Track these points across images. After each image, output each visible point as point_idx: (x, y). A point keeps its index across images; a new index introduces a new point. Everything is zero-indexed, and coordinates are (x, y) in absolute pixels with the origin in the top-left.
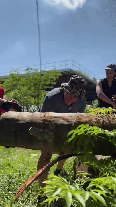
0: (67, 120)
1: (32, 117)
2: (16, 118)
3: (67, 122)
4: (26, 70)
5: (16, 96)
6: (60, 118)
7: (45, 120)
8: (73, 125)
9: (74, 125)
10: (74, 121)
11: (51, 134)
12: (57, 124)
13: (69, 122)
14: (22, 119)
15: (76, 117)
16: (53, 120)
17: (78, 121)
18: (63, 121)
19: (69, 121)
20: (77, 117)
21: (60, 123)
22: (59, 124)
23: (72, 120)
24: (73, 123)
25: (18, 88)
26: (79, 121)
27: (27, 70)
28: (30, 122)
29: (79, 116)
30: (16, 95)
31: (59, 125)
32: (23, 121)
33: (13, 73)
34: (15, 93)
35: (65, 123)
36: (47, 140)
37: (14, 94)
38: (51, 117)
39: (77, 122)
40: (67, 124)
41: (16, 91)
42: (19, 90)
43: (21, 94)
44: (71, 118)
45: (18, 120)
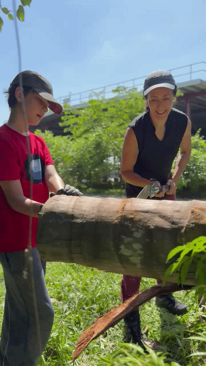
0: (170, 221)
1: (99, 211)
2: (70, 211)
3: (170, 224)
4: (114, 91)
5: (100, 140)
6: (155, 213)
7: (124, 218)
8: (183, 231)
9: (185, 230)
10: (185, 223)
11: (137, 246)
12: (149, 226)
13: (173, 223)
14: (80, 214)
15: (190, 212)
16: (141, 217)
17: (193, 221)
18: (162, 220)
19: (175, 220)
20: (192, 212)
21: (154, 224)
22: (152, 227)
23: (181, 219)
24: (183, 227)
25: (102, 125)
26: (195, 223)
27: (117, 91)
28: (94, 220)
29: (198, 211)
30: (100, 138)
31: (152, 230)
32: (82, 218)
33: (95, 98)
34: (98, 135)
35: (166, 225)
36: (130, 258)
37: (96, 135)
38: (136, 211)
39: (193, 224)
40: (169, 227)
41: (99, 130)
42: (104, 128)
43: (108, 135)
44: (178, 213)
45: (73, 217)
